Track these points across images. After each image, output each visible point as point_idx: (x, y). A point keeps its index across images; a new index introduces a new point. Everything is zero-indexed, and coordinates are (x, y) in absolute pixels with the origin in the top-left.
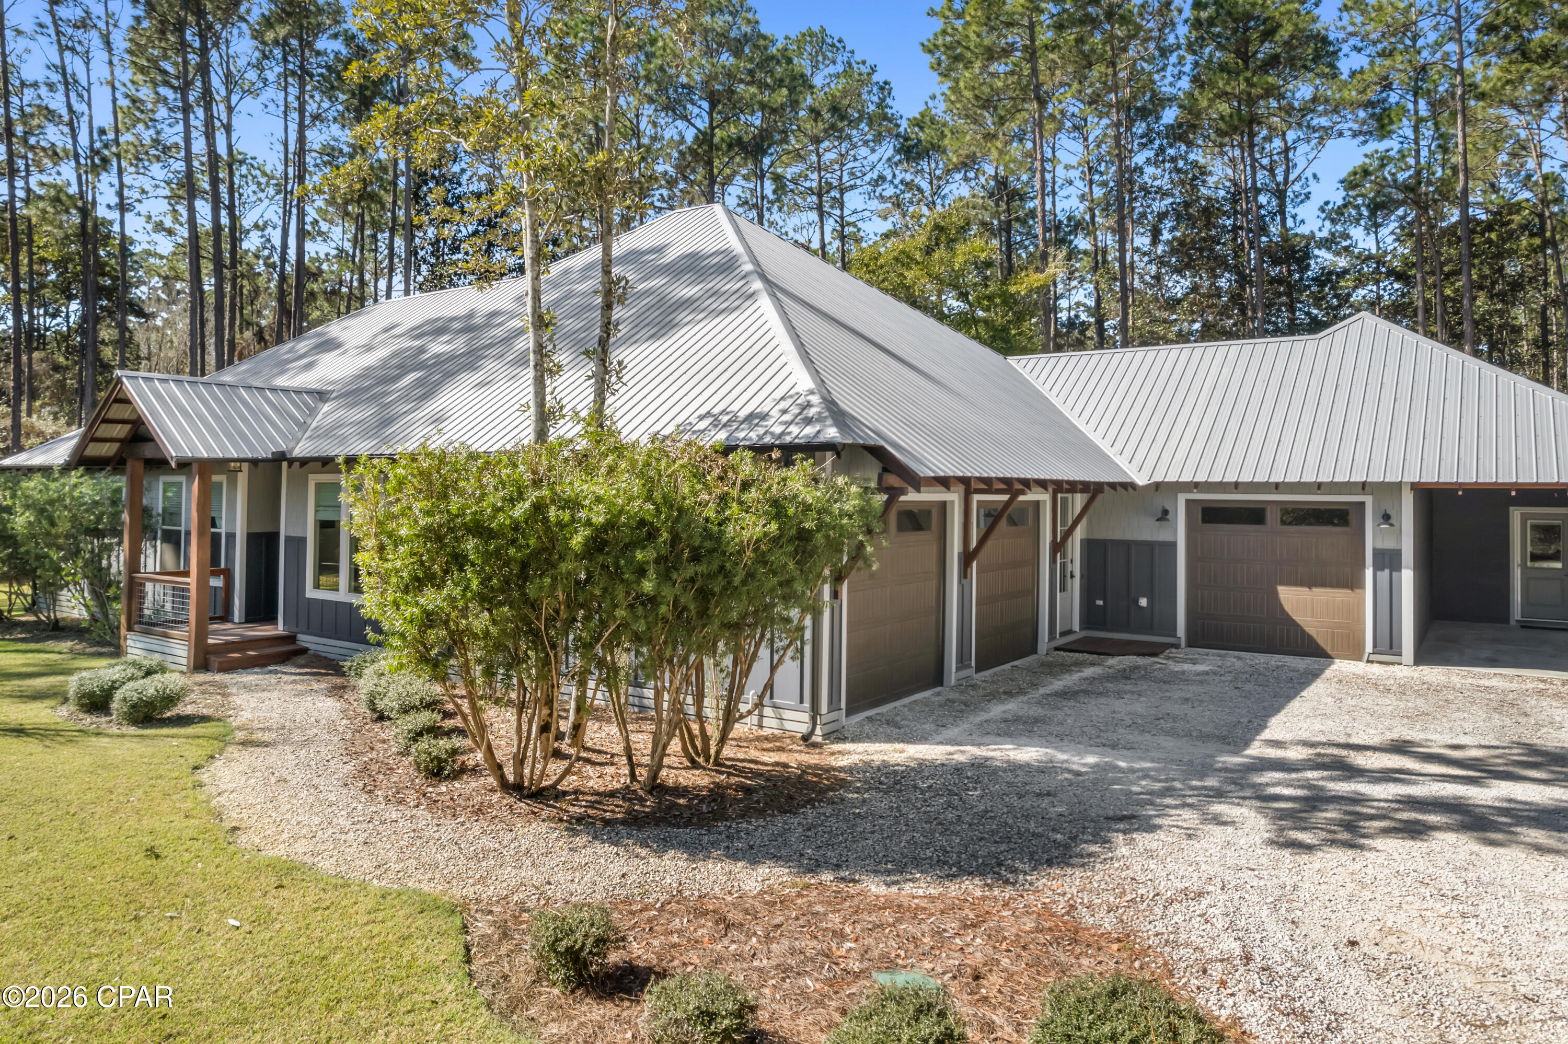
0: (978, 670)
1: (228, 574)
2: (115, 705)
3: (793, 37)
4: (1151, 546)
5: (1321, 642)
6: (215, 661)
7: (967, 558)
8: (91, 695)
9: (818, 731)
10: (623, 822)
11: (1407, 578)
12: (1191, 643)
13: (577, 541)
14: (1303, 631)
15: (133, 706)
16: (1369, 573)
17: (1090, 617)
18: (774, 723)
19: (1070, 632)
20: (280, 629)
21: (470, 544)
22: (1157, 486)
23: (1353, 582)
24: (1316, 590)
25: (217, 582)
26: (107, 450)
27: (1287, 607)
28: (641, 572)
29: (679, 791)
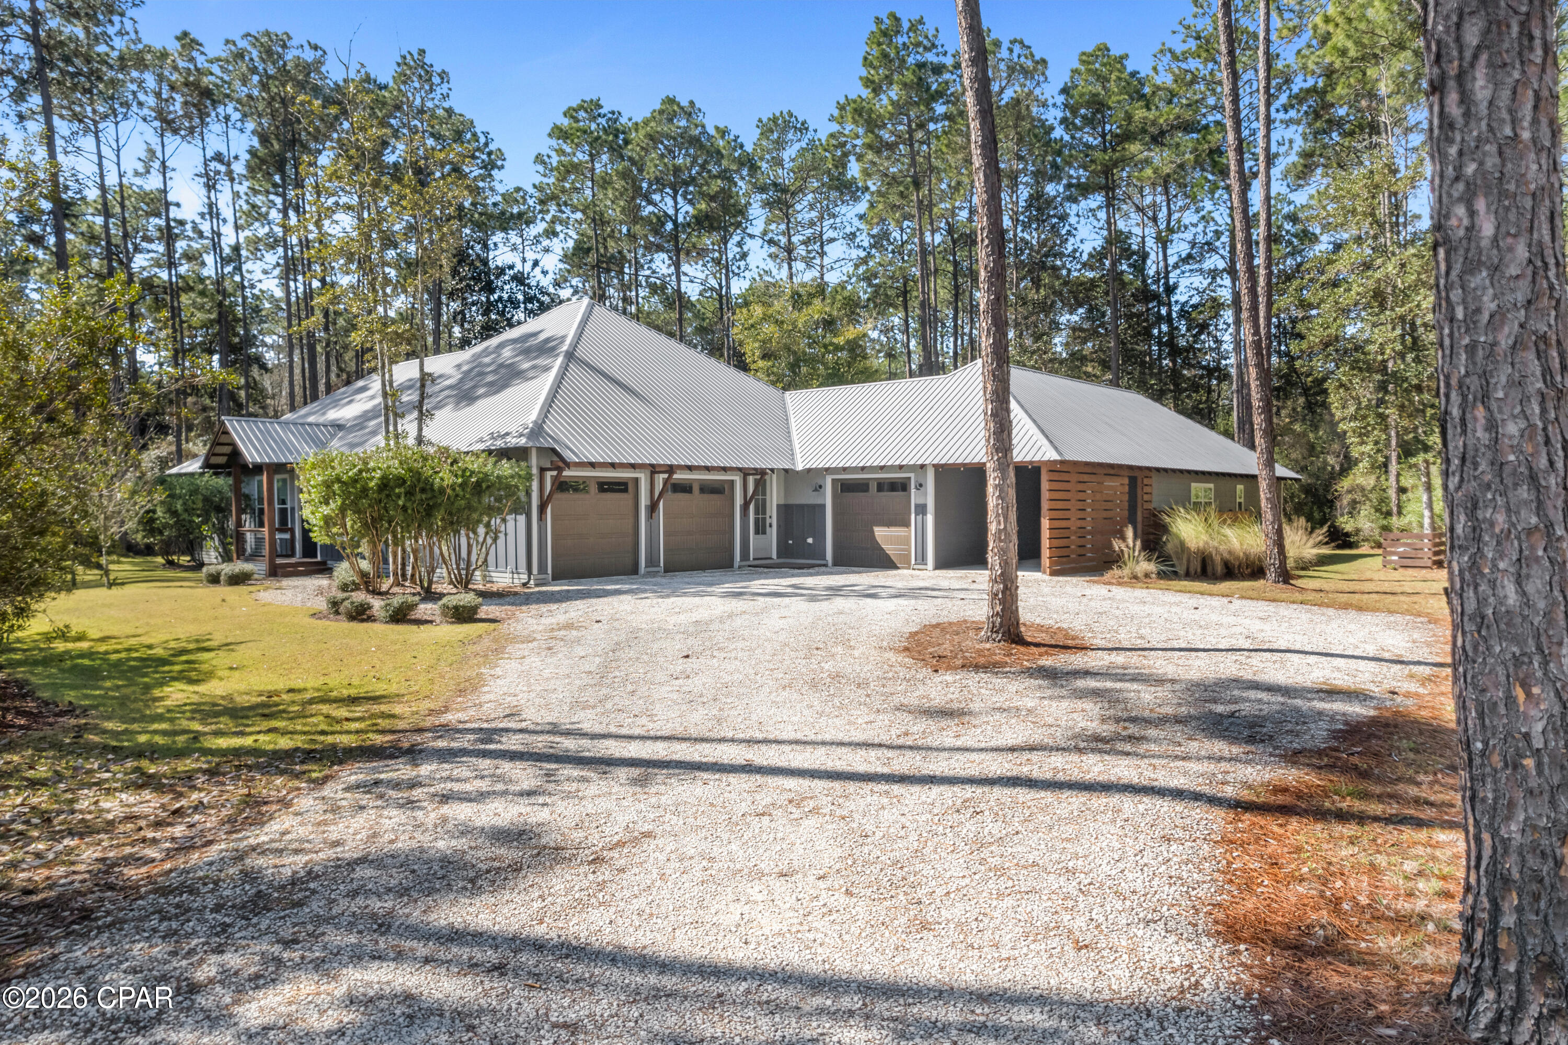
0: (666, 571)
1: (292, 531)
2: (222, 578)
3: (765, 120)
4: (812, 507)
5: (892, 558)
6: (279, 571)
7: (653, 508)
8: (212, 575)
9: (529, 584)
11: (930, 519)
12: (835, 564)
13: (372, 484)
14: (884, 551)
15: (230, 577)
16: (913, 517)
17: (785, 550)
18: (517, 581)
20: (319, 559)
21: (336, 486)
23: (907, 524)
24: (890, 528)
25: (287, 536)
26: (222, 460)
27: (878, 538)
28: (399, 497)
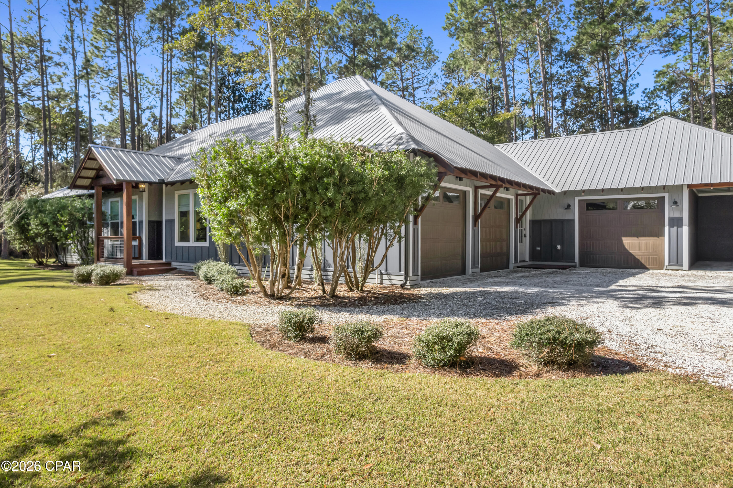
0: (482, 271)
1: (140, 240)
2: (93, 278)
4: (562, 222)
5: (643, 262)
6: (135, 271)
7: (476, 218)
8: (83, 275)
9: (408, 283)
10: (320, 306)
11: (685, 230)
12: (582, 265)
14: (635, 257)
15: (101, 277)
16: (667, 229)
17: (534, 255)
18: (387, 282)
19: (524, 261)
20: (164, 261)
22: (565, 193)
23: (659, 234)
24: (640, 238)
25: (135, 243)
26: (86, 182)
27: (627, 247)
29: (344, 298)
